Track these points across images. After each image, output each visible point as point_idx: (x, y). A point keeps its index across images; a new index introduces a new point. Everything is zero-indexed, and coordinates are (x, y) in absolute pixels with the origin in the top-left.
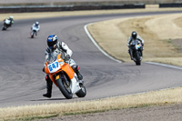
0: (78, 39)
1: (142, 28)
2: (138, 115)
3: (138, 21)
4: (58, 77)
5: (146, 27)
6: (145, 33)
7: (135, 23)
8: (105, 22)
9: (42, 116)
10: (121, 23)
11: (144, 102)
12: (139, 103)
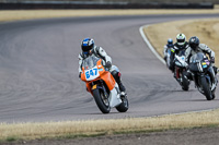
0: (132, 43)
1: (209, 33)
2: (203, 136)
3: (205, 24)
4: (95, 87)
5: (214, 32)
6: (213, 39)
7: (201, 26)
8: (165, 24)
9: (88, 134)
10: (184, 26)
11: (210, 121)
12: (205, 122)
